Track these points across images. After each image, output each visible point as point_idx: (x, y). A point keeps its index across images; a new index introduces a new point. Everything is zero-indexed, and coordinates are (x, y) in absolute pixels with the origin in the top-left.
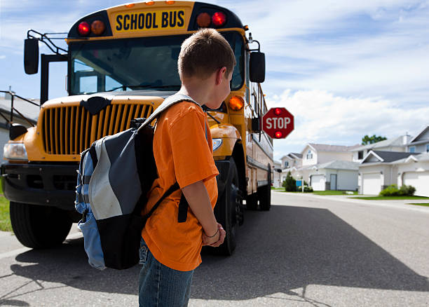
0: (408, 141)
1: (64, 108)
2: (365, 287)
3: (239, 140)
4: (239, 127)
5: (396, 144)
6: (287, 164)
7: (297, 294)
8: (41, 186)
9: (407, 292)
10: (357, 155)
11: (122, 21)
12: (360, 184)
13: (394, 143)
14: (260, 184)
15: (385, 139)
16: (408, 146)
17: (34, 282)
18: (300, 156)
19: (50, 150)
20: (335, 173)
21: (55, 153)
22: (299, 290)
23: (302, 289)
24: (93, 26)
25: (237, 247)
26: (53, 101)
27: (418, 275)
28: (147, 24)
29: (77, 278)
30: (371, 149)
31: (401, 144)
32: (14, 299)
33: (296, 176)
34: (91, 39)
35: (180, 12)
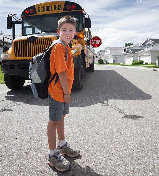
0: (140, 45)
1: (21, 41)
2: (128, 99)
3: (83, 49)
4: (82, 44)
5: (137, 46)
6: (99, 54)
7: (105, 103)
8: (14, 68)
9: (142, 100)
10: (123, 50)
11: (40, 9)
12: (125, 61)
13: (136, 45)
14: (91, 63)
15: (133, 44)
16: (141, 47)
17: (14, 102)
18: (104, 51)
19: (17, 56)
20: (116, 57)
21: (19, 57)
22: (106, 102)
23: (107, 101)
24: (30, 11)
25: (83, 87)
26: (17, 39)
27: (145, 93)
28: (49, 9)
29: (28, 100)
30: (128, 48)
31: (138, 46)
32: (8, 108)
33: (103, 59)
34: (29, 15)
35: (60, 5)
